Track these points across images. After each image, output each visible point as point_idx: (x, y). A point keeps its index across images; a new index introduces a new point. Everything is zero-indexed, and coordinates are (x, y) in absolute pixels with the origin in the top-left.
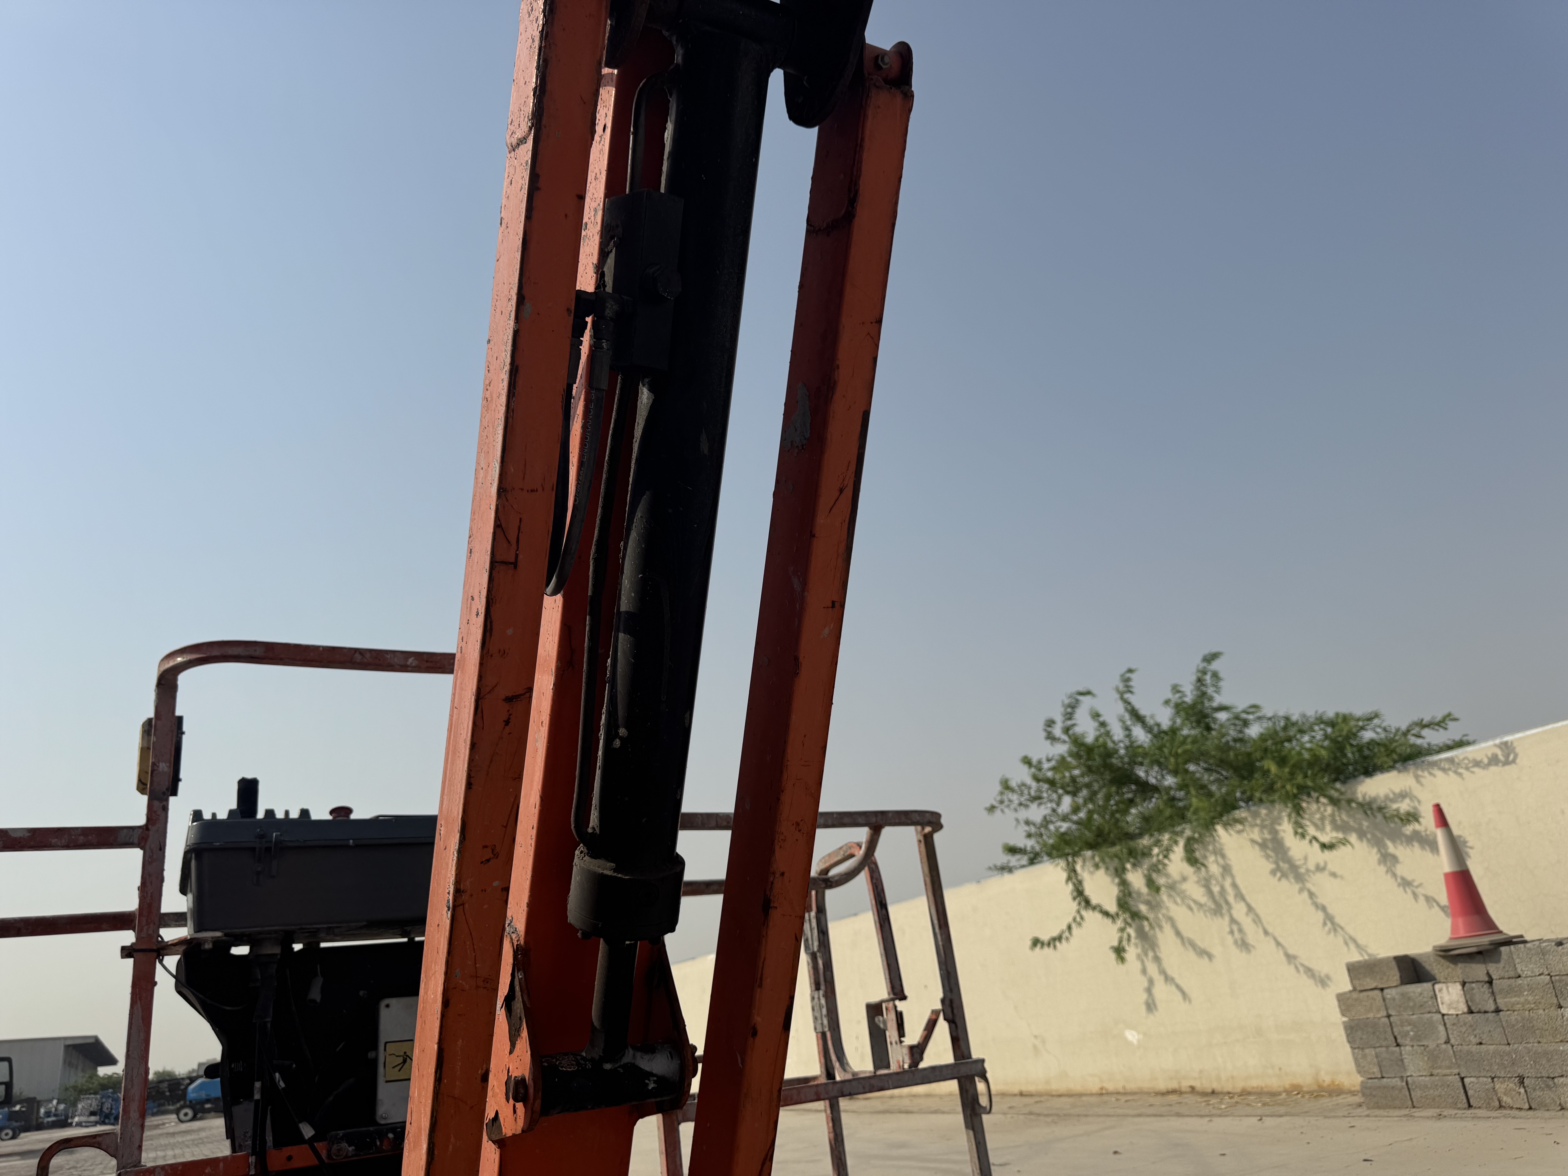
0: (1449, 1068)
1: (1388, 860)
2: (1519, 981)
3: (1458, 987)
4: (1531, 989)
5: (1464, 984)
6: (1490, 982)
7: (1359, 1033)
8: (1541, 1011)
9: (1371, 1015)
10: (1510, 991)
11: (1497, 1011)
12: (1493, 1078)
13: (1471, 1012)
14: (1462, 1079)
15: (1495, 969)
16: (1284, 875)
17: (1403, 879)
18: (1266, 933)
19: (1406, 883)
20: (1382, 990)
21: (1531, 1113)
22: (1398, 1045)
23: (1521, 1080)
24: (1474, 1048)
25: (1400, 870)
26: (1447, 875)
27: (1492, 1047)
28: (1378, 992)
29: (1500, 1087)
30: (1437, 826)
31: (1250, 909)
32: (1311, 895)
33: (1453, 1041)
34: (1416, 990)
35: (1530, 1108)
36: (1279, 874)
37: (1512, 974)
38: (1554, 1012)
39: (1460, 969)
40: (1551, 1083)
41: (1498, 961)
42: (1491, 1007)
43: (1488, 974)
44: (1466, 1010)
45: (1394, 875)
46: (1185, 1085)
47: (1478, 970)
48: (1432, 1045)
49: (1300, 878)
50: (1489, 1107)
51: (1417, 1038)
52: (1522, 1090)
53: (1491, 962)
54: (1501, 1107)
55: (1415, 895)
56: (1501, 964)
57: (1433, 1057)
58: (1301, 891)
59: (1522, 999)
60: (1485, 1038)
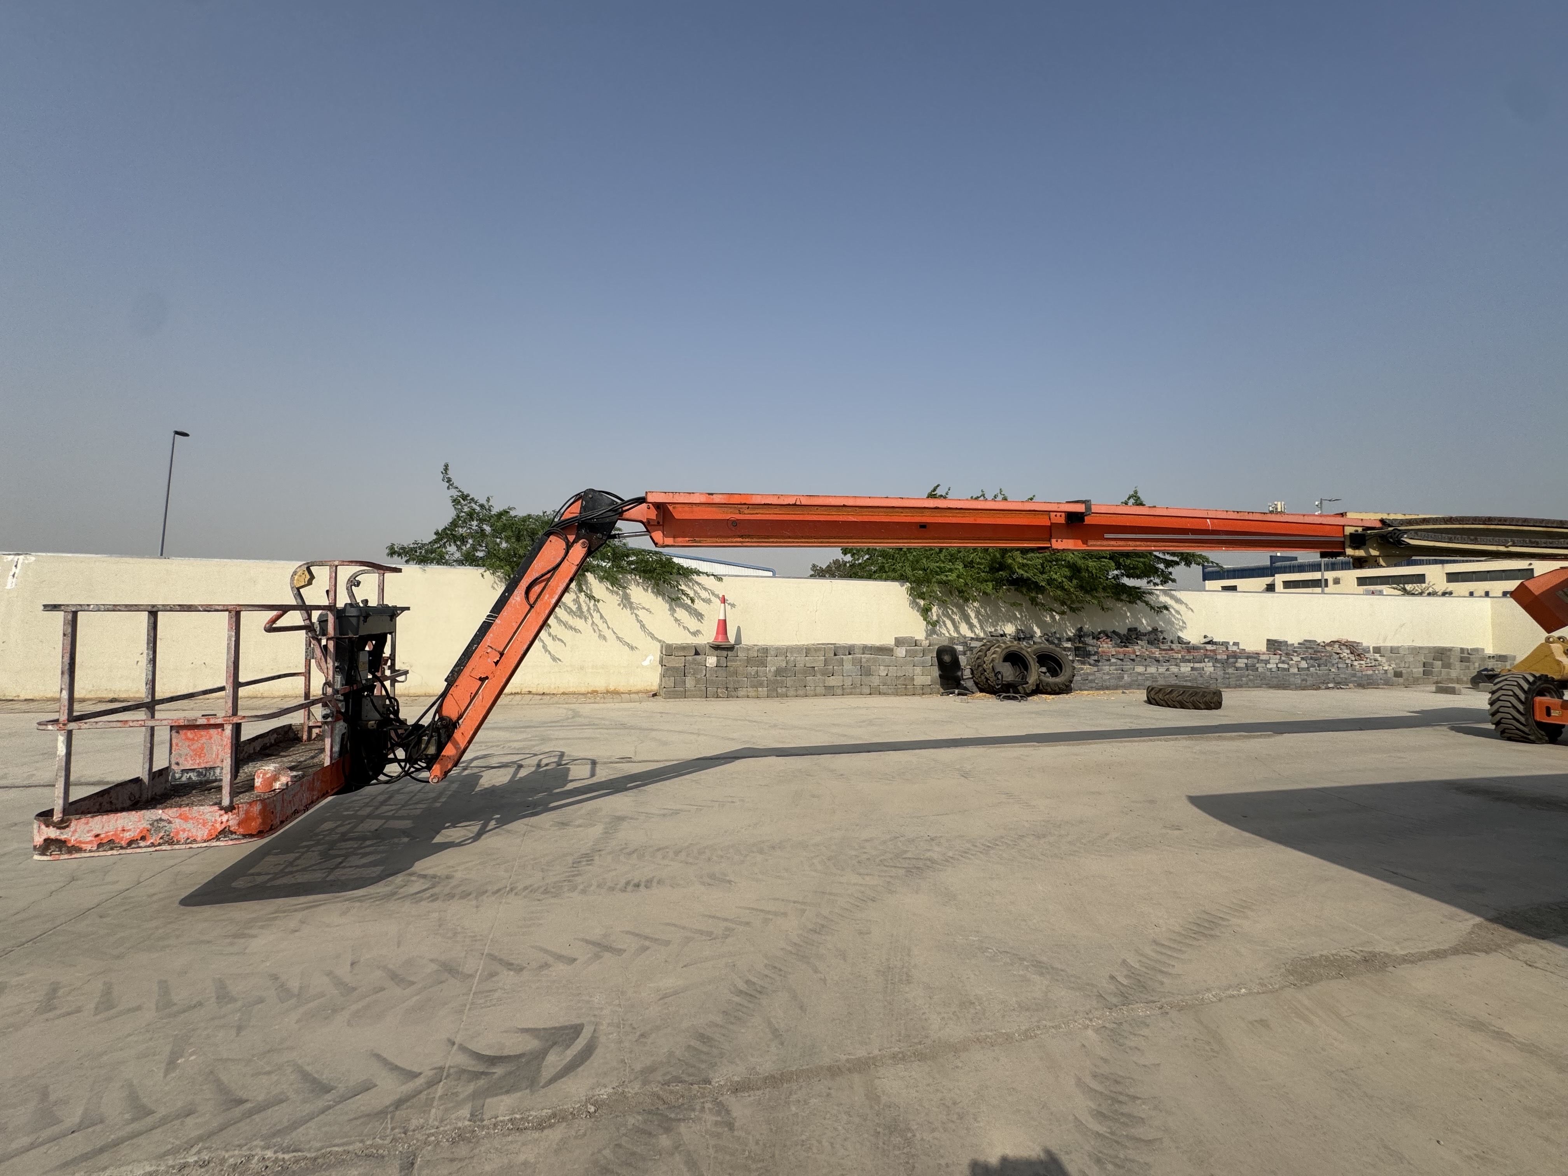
0: (703, 684)
1: (672, 610)
2: (737, 658)
3: (714, 658)
4: (740, 661)
5: (717, 657)
6: (726, 658)
7: (667, 671)
8: (741, 668)
9: (674, 665)
10: (731, 661)
11: (727, 666)
12: (718, 688)
13: (717, 666)
14: (707, 688)
15: (730, 653)
16: (625, 606)
17: (676, 618)
18: (609, 628)
19: (676, 620)
20: (685, 656)
21: (727, 699)
22: (684, 676)
23: (727, 688)
24: (714, 678)
25: (675, 615)
26: (720, 620)
27: (721, 678)
28: (683, 657)
29: (719, 690)
31: (602, 617)
32: (636, 615)
33: (707, 676)
34: (697, 657)
35: (728, 697)
36: (622, 606)
37: (735, 655)
38: (745, 668)
39: (716, 652)
40: (737, 690)
41: (732, 651)
42: (725, 665)
43: (727, 655)
44: (715, 666)
45: (673, 616)
47: (725, 653)
48: (699, 677)
49: (632, 608)
50: (713, 697)
51: (694, 674)
52: (727, 692)
53: (728, 651)
54: (718, 697)
55: (679, 624)
57: (698, 681)
58: (632, 614)
59: (736, 664)
60: (720, 675)
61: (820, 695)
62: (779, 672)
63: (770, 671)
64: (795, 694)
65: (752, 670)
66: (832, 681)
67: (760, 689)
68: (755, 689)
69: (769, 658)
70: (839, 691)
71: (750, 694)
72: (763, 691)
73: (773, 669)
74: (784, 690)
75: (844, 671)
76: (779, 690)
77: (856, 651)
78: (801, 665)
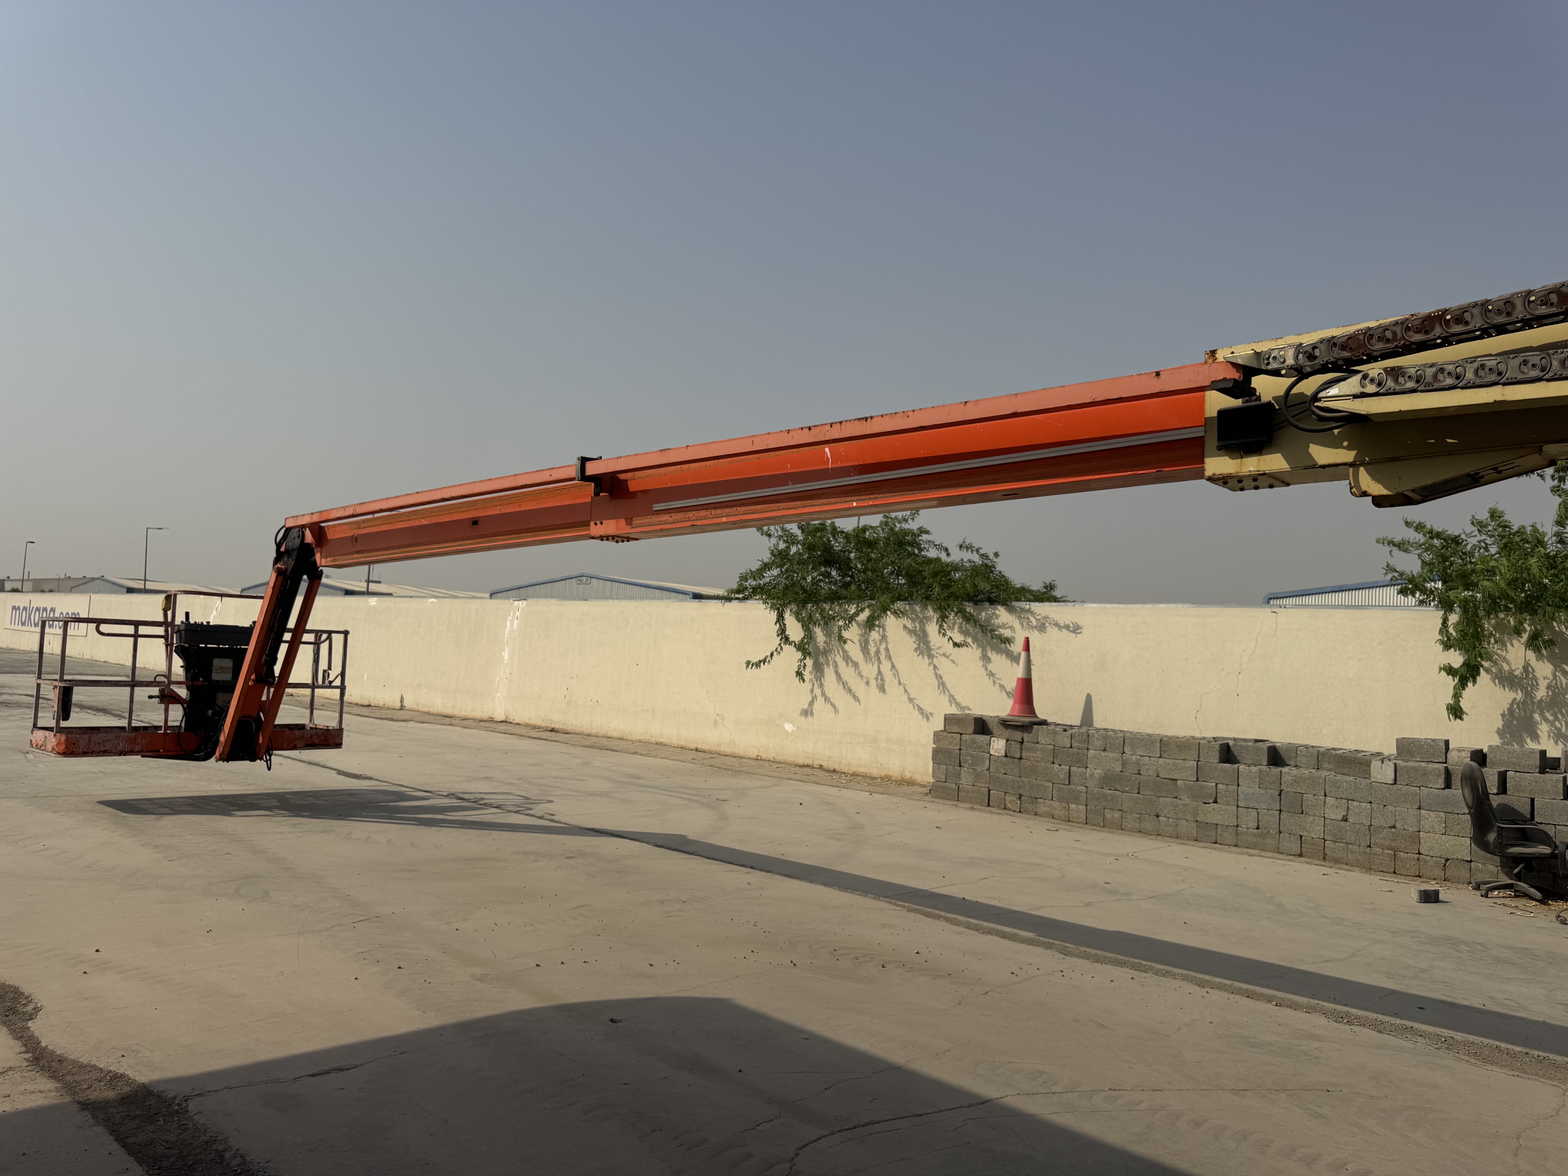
0: (984, 783)
1: (986, 659)
2: (1037, 745)
3: (1004, 741)
4: (1042, 751)
5: (1007, 740)
6: (1022, 743)
7: (940, 755)
8: (1043, 764)
9: (950, 747)
10: (1031, 750)
11: (1021, 758)
12: (1006, 793)
13: (1006, 756)
14: (989, 791)
15: (1027, 737)
16: (922, 653)
17: (990, 671)
18: (900, 683)
19: (991, 674)
20: (961, 734)
21: (1019, 814)
22: (960, 766)
23: (1020, 796)
24: (1001, 776)
25: (990, 667)
26: (1018, 679)
27: (1011, 777)
28: (959, 735)
29: (1008, 798)
30: (1023, 650)
31: (893, 666)
32: (935, 667)
33: (991, 770)
34: (981, 738)
35: (1020, 812)
36: (918, 652)
37: (1035, 741)
38: (1049, 765)
39: (1008, 733)
40: (1035, 800)
41: (1030, 733)
42: (1018, 756)
43: (1023, 739)
44: (1004, 755)
45: (986, 669)
46: (817, 763)
47: (1018, 735)
48: (979, 770)
49: (931, 656)
50: (998, 807)
51: (972, 764)
52: (1019, 802)
53: (1026, 732)
54: (1005, 808)
55: (994, 682)
56: (1030, 735)
57: (978, 776)
58: (929, 664)
59: (1035, 755)
60: (1009, 772)
61: (1189, 839)
62: (1108, 780)
63: (1092, 775)
64: (1137, 826)
65: (1060, 771)
66: (1216, 814)
67: (1073, 806)
68: (1064, 805)
69: (1092, 753)
70: (1229, 837)
71: (1056, 812)
72: (1078, 809)
73: (1098, 772)
74: (1117, 815)
75: (1241, 796)
76: (1108, 816)
77: (1302, 760)
78: (1151, 773)
